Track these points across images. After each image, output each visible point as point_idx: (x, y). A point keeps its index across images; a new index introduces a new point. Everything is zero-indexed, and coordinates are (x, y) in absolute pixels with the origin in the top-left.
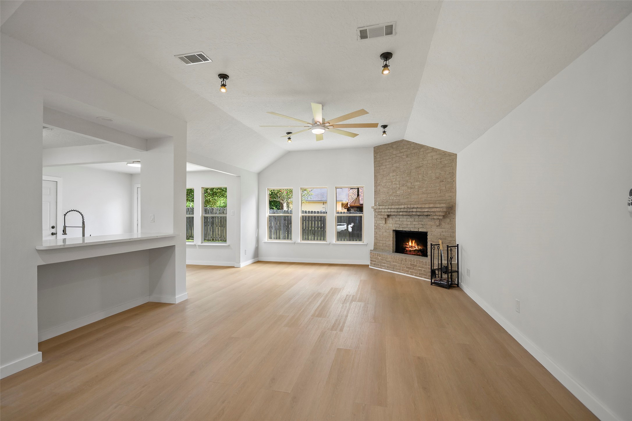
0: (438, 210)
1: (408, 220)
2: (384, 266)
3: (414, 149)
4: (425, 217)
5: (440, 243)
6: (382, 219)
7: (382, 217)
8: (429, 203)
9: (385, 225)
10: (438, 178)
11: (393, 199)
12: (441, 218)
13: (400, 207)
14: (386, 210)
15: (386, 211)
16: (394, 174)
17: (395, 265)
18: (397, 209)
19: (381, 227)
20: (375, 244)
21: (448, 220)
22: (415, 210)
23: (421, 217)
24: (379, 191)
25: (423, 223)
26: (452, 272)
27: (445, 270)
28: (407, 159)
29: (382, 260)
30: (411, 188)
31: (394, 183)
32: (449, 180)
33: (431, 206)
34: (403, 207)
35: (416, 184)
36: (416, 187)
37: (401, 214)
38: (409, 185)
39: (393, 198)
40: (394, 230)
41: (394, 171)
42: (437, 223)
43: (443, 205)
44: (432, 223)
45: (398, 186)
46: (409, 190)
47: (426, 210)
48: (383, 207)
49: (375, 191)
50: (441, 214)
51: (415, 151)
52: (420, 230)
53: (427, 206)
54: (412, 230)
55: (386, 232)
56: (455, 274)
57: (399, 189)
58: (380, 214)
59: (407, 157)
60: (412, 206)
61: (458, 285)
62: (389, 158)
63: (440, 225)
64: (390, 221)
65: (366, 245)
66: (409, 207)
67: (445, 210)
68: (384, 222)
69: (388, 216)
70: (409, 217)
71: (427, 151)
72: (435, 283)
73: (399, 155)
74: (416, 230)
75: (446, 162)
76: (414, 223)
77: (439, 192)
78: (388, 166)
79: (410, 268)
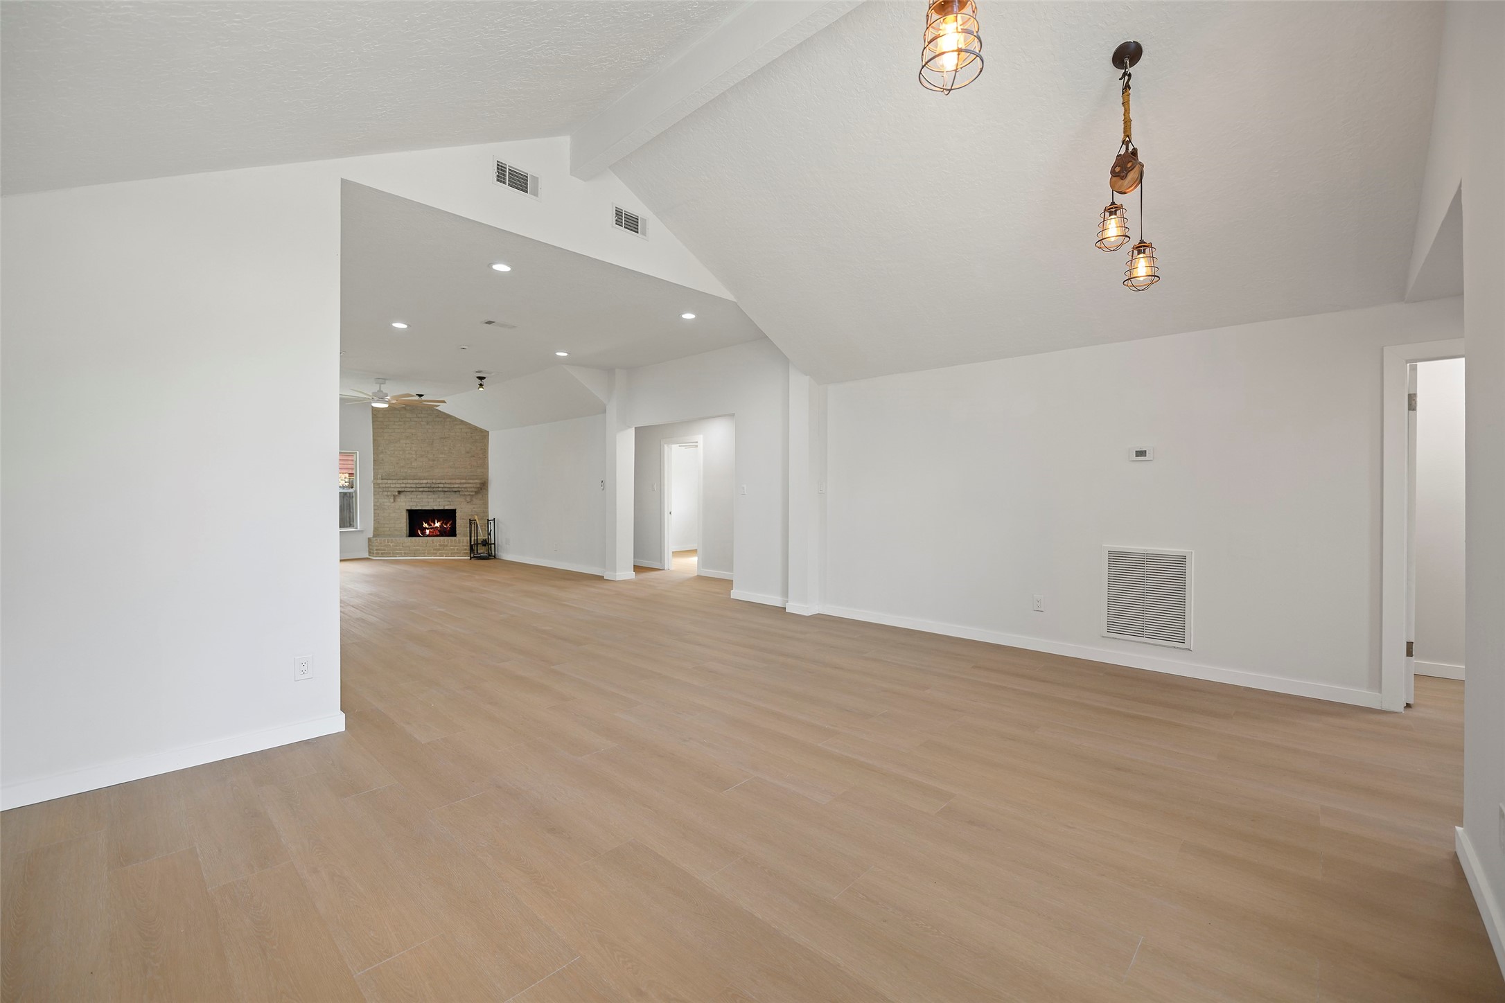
0: (470, 485)
1: (429, 497)
2: (398, 553)
3: (437, 416)
4: (453, 493)
5: (476, 518)
6: (388, 496)
7: (389, 493)
8: (461, 479)
9: (393, 504)
10: (468, 453)
11: (406, 472)
12: (474, 493)
13: (421, 482)
14: (398, 486)
15: (396, 485)
16: (408, 441)
17: (417, 550)
18: (416, 484)
19: (386, 507)
20: (375, 529)
21: (480, 496)
22: (442, 486)
23: (447, 493)
24: (383, 460)
25: (450, 500)
26: (491, 544)
27: (486, 543)
28: (427, 427)
29: (396, 546)
30: (434, 461)
31: (407, 452)
32: (481, 456)
33: (463, 481)
34: (425, 481)
35: (441, 456)
36: (441, 460)
37: (421, 489)
38: (431, 456)
39: (406, 470)
40: (407, 510)
41: (407, 437)
42: (468, 499)
43: (476, 481)
44: (462, 499)
45: (414, 456)
46: (431, 463)
47: (457, 486)
48: (394, 481)
49: (374, 460)
50: (473, 489)
51: (438, 419)
52: (447, 508)
53: (458, 481)
54: (435, 508)
55: (395, 512)
56: (493, 546)
57: (416, 460)
58: (387, 489)
59: (428, 423)
60: (438, 481)
61: (495, 556)
62: (400, 421)
63: (471, 500)
64: (402, 497)
65: (361, 531)
66: (434, 481)
67: (478, 486)
68: (392, 500)
69: (399, 492)
70: (431, 493)
71: (455, 423)
72: (474, 557)
73: (416, 419)
74: (442, 508)
75: (477, 438)
76: (438, 500)
77: (469, 467)
78: (396, 431)
79: (439, 550)
